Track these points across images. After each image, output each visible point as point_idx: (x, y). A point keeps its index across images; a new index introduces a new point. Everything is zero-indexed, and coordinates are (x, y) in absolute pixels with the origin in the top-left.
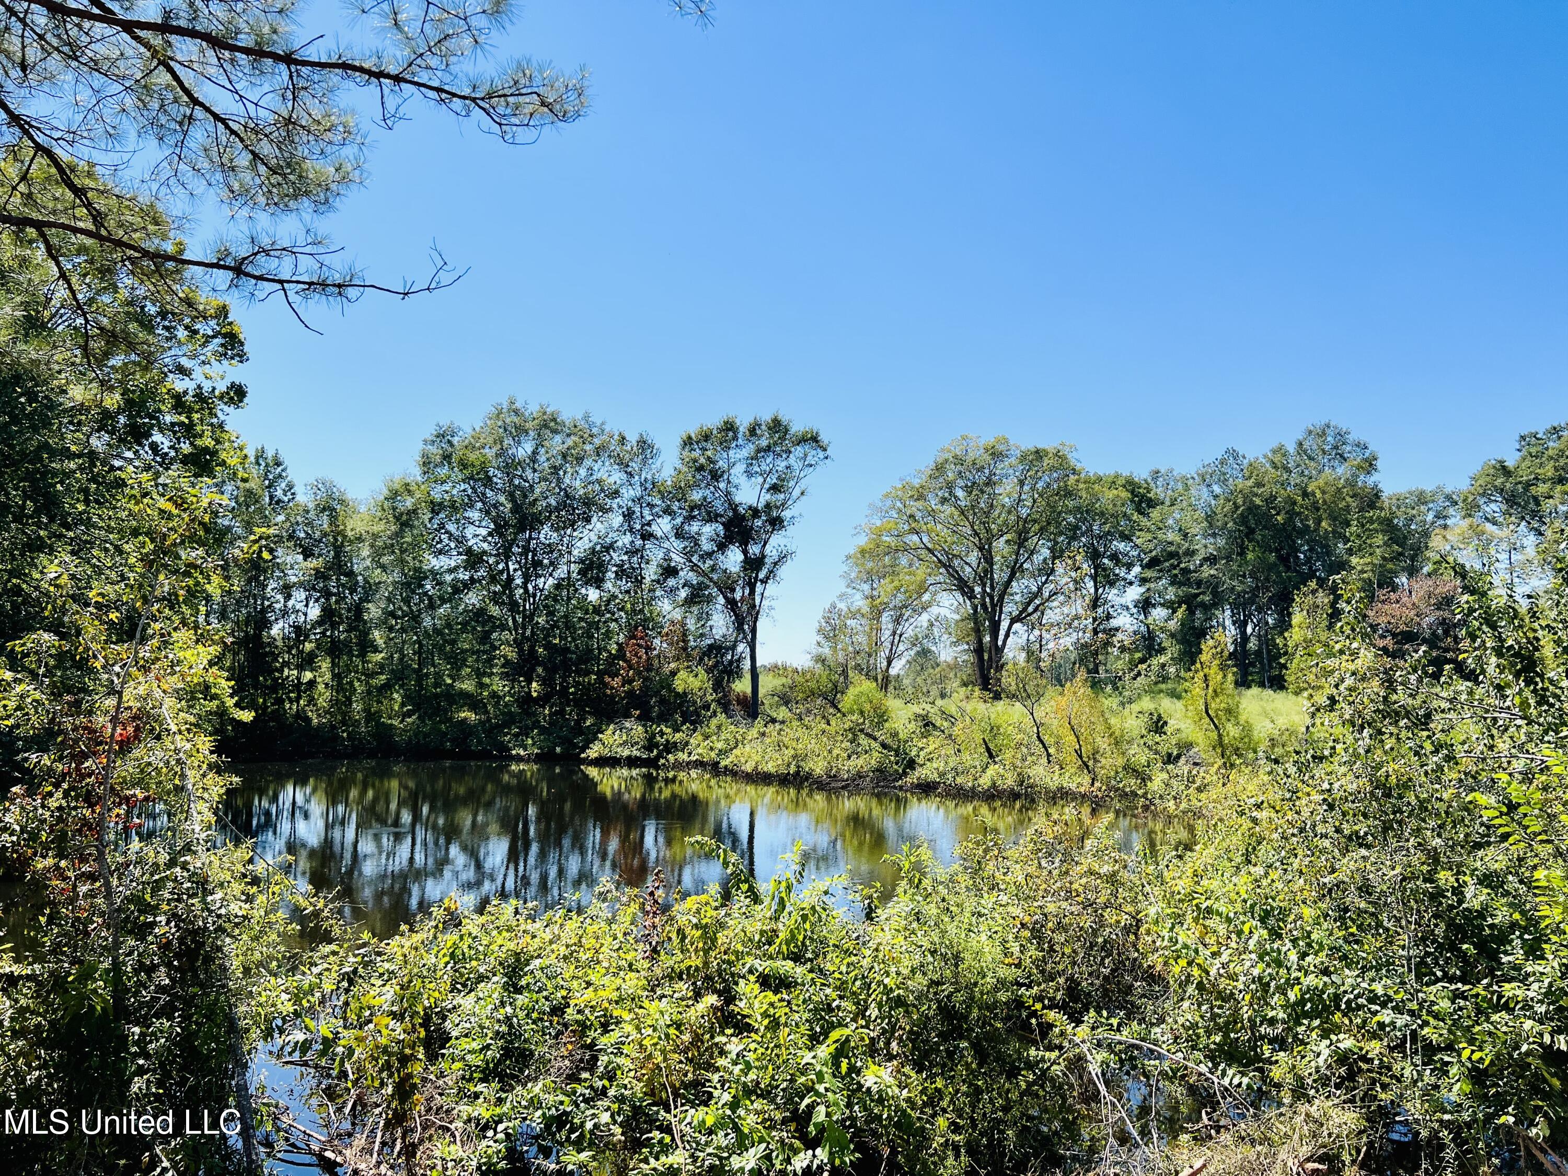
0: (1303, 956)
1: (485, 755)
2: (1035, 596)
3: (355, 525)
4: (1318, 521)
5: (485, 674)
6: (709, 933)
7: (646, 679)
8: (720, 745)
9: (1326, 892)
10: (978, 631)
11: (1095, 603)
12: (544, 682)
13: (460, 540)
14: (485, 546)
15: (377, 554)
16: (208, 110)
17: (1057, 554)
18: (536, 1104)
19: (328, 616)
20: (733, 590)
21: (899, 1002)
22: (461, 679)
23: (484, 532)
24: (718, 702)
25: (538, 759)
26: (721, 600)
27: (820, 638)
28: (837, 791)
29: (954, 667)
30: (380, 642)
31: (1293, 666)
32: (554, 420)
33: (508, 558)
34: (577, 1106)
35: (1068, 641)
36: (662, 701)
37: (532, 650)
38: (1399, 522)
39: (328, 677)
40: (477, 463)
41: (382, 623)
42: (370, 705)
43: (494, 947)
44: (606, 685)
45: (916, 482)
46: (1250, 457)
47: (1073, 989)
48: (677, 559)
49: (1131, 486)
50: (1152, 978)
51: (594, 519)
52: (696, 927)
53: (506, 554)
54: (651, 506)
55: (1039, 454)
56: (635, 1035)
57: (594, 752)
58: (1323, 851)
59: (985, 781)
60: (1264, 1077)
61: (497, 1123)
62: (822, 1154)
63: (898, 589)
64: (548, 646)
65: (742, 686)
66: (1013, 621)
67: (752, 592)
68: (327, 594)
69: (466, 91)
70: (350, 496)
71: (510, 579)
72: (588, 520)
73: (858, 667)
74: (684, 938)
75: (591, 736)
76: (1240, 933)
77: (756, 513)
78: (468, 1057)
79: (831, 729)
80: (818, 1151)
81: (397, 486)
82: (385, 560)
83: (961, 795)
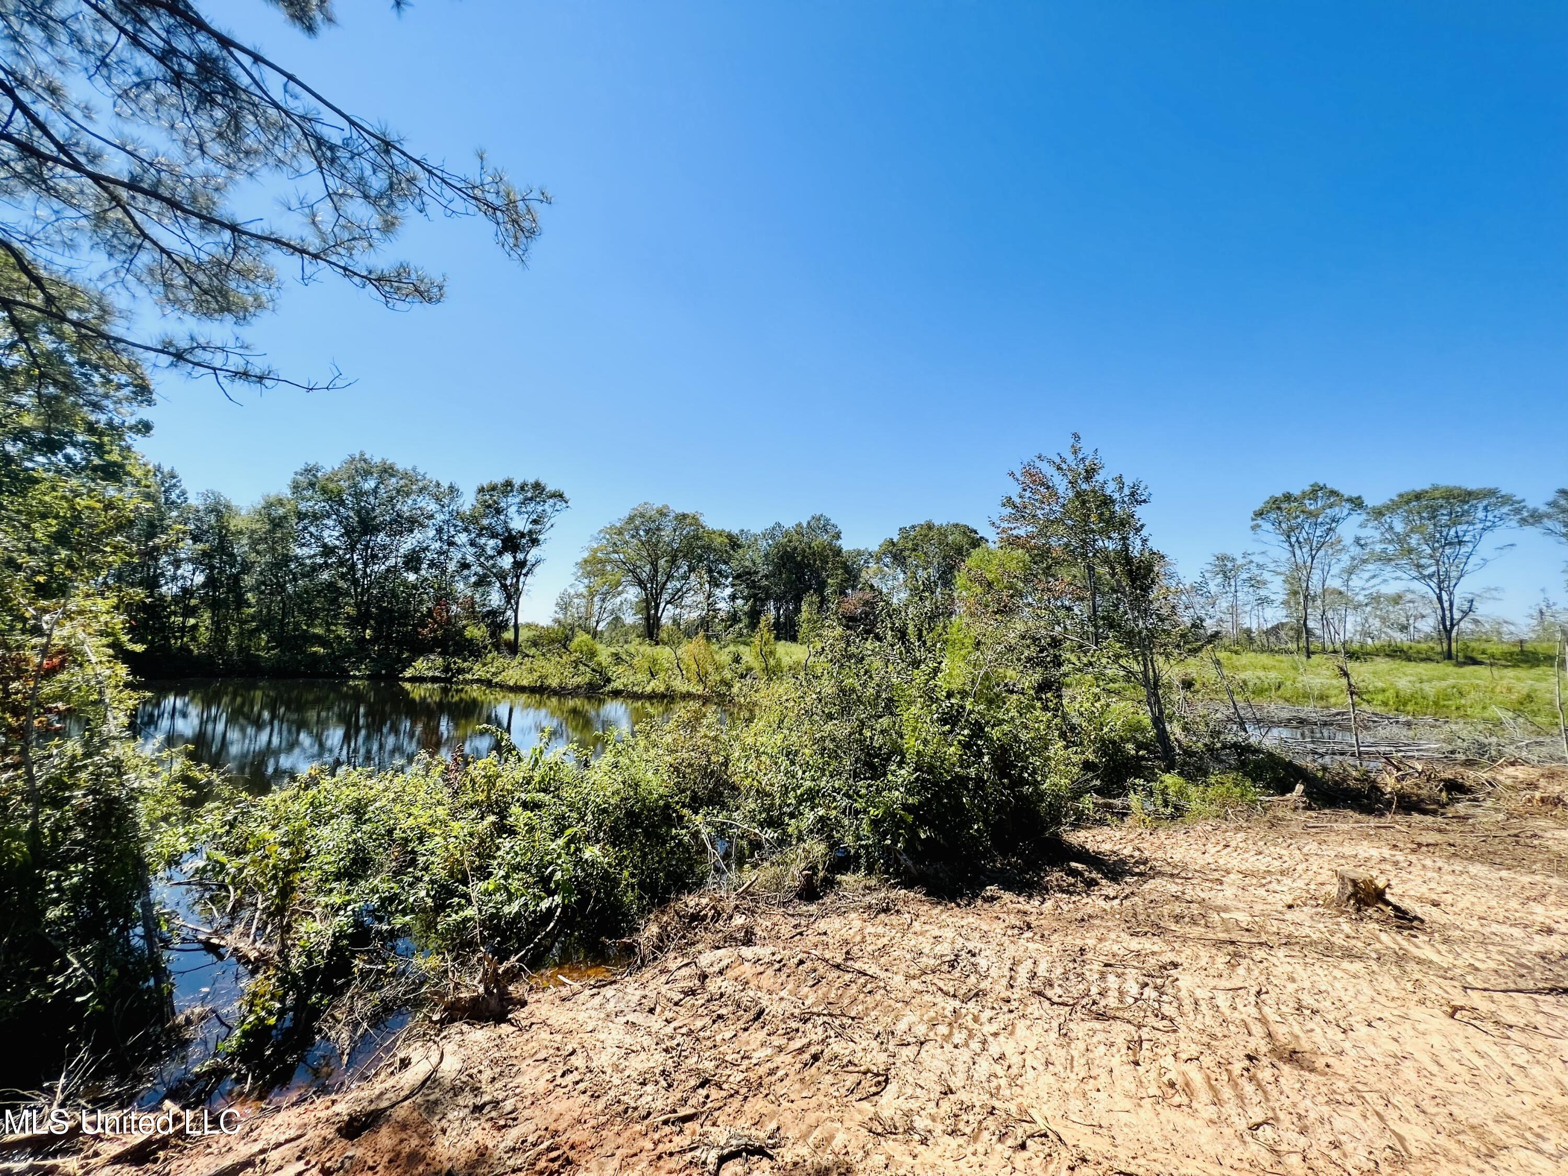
0: (804, 772)
1: (331, 675)
2: (679, 590)
3: (235, 524)
4: (815, 561)
5: (332, 624)
6: (491, 781)
7: (446, 630)
8: (493, 670)
9: (816, 742)
10: (648, 608)
11: (709, 597)
12: (374, 629)
13: (318, 538)
14: (337, 543)
15: (254, 543)
16: (155, 243)
17: (692, 569)
18: (374, 891)
19: (211, 582)
20: (506, 579)
21: (605, 811)
22: (315, 626)
23: (337, 534)
24: (493, 644)
25: (369, 677)
26: (498, 584)
27: (557, 609)
28: (565, 696)
29: (634, 627)
30: (253, 601)
31: (801, 631)
32: (392, 468)
33: (353, 551)
34: (403, 888)
35: (695, 615)
36: (456, 644)
37: (367, 610)
38: (849, 563)
39: (208, 622)
40: (335, 491)
41: (255, 588)
42: (242, 642)
43: (343, 797)
44: (419, 633)
45: (618, 525)
46: (786, 527)
47: (694, 798)
48: (470, 559)
49: (730, 536)
50: (734, 788)
51: (416, 531)
52: (484, 777)
53: (352, 549)
54: (455, 526)
55: (685, 516)
56: (443, 842)
57: (408, 673)
58: (816, 722)
59: (649, 689)
60: (784, 832)
61: (346, 906)
62: (558, 899)
63: (605, 583)
64: (379, 608)
65: (509, 635)
66: (667, 603)
67: (518, 581)
68: (212, 568)
69: (365, 273)
70: (234, 503)
71: (354, 565)
72: (412, 531)
73: (580, 626)
74: (475, 783)
75: (408, 663)
76: (776, 763)
77: (523, 535)
78: (326, 867)
79: (563, 661)
80: (556, 897)
81: (271, 500)
82: (261, 547)
83: (636, 696)
